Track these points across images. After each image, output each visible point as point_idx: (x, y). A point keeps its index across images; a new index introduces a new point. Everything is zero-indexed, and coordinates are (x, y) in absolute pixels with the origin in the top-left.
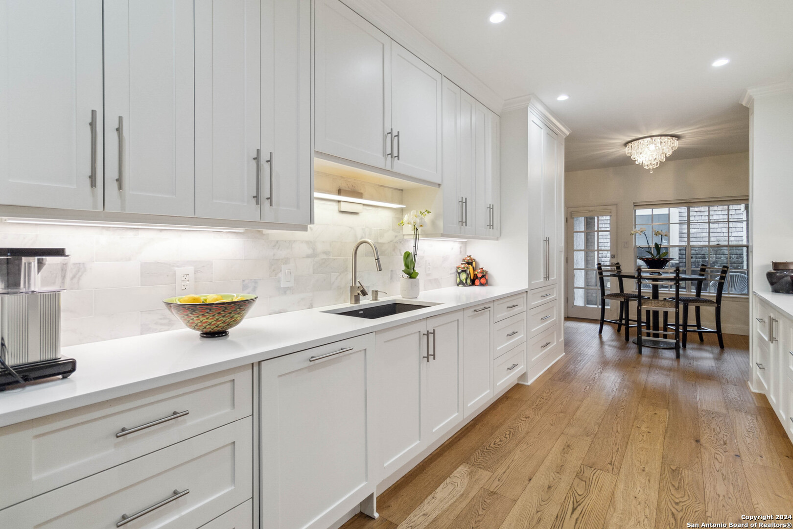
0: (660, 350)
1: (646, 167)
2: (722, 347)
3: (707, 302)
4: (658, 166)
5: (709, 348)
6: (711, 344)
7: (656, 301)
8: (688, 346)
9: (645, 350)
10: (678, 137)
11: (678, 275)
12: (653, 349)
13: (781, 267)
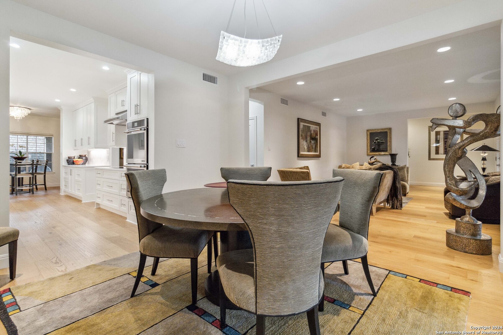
2: (46, 189)
3: (40, 173)
5: (41, 191)
13: (70, 158)
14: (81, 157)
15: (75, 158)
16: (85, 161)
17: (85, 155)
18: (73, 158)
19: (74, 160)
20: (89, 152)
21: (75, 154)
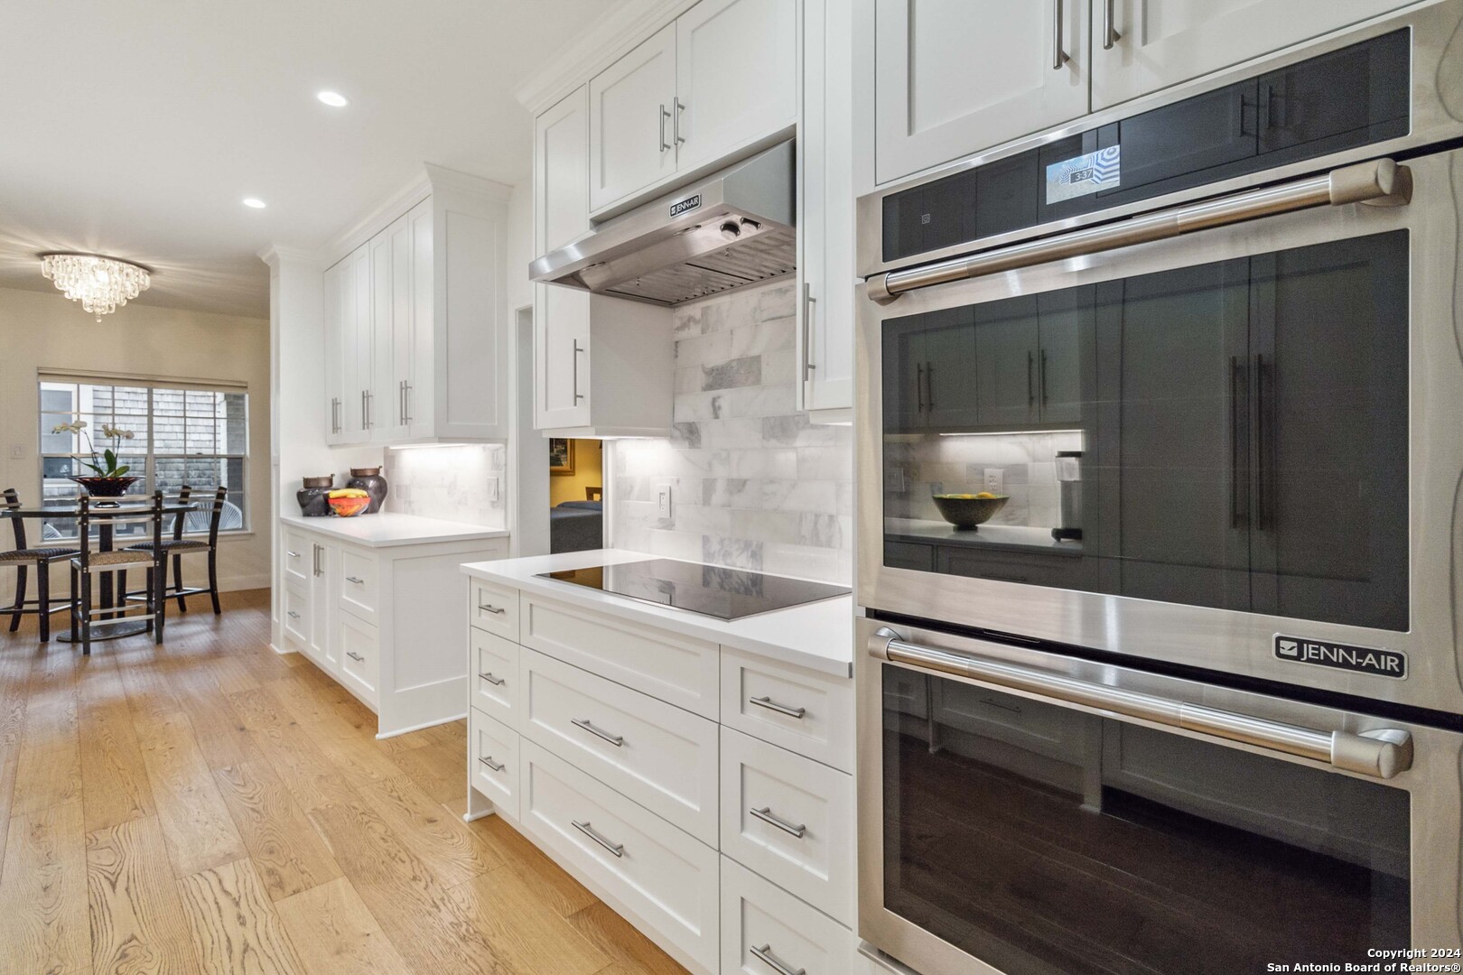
0: (121, 641)
1: (89, 310)
2: (217, 611)
3: (194, 545)
4: (113, 311)
5: (199, 619)
6: (200, 611)
7: (108, 555)
8: (166, 623)
9: (94, 647)
10: (149, 270)
11: (159, 504)
12: (107, 642)
13: (312, 484)
14: (356, 478)
15: (334, 485)
16: (375, 497)
17: (377, 471)
18: (324, 484)
19: (333, 494)
20: (390, 458)
21: (331, 465)
